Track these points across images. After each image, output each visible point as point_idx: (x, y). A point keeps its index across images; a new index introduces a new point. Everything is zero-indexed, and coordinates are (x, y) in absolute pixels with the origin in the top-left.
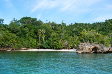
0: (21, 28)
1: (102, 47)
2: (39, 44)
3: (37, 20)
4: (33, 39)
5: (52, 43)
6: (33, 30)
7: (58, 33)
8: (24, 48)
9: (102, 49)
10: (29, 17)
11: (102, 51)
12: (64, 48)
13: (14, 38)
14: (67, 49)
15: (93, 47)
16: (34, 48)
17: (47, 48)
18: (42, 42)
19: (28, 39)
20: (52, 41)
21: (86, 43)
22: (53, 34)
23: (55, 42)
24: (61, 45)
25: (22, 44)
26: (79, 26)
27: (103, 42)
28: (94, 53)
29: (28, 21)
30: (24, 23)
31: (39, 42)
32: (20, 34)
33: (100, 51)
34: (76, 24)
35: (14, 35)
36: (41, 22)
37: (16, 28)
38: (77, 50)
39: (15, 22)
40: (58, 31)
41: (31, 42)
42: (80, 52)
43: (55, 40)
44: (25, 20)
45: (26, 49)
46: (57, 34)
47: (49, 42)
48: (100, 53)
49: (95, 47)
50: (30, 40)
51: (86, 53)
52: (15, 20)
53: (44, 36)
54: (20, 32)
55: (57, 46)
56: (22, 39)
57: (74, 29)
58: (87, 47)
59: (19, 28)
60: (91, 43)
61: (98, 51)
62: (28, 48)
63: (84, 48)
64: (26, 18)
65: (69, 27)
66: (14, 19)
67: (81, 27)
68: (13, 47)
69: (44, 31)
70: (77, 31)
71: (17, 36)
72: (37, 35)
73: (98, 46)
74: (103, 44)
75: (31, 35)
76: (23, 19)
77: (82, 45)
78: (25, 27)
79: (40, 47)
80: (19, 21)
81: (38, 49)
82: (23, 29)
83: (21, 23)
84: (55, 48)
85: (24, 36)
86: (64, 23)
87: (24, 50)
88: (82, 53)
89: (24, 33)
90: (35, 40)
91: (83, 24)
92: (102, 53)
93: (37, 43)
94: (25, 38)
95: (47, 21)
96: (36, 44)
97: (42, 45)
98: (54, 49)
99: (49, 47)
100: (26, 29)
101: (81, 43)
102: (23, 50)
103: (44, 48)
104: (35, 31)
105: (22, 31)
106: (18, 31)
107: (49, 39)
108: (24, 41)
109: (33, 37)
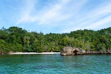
0: (9, 35)
1: (81, 50)
2: (24, 48)
3: (23, 29)
4: (19, 44)
5: (35, 48)
6: (20, 37)
7: (38, 39)
8: (11, 52)
9: (80, 52)
10: (16, 27)
11: (80, 53)
12: (44, 51)
13: (3, 43)
14: (47, 52)
15: (74, 50)
16: (20, 52)
17: (31, 52)
18: (27, 47)
19: (15, 44)
20: (35, 46)
21: (69, 47)
22: (36, 40)
23: (38, 47)
24: (43, 49)
25: (10, 48)
26: (53, 36)
27: (81, 46)
28: (74, 55)
29: (15, 30)
30: (11, 31)
31: (24, 47)
32: (8, 40)
33: (79, 53)
34: (51, 33)
35: (3, 41)
36: (26, 31)
37: (5, 35)
38: (61, 53)
39: (4, 30)
40: (39, 39)
41: (17, 47)
42: (65, 54)
43: (38, 45)
44: (13, 29)
45: (13, 52)
46: (38, 41)
47: (33, 47)
48: (79, 54)
49: (76, 50)
50: (17, 45)
51: (70, 55)
52: (4, 29)
53: (29, 42)
54: (9, 38)
55: (40, 49)
56: (10, 44)
57: (50, 37)
58: (70, 50)
59: (7, 35)
60: (72, 47)
61: (78, 53)
62: (15, 52)
63: (68, 51)
64: (14, 27)
65: (45, 36)
66: (3, 27)
67: (54, 36)
68: (2, 51)
69: (29, 38)
70: (52, 39)
71: (6, 41)
72: (23, 41)
73: (77, 49)
74: (81, 48)
75: (18, 41)
76: (11, 28)
77: (66, 49)
78: (12, 34)
79: (25, 50)
80: (7, 30)
81: (23, 52)
82: (11, 36)
83: (9, 31)
84: (38, 51)
85: (12, 42)
86: (42, 33)
87: (12, 53)
88: (66, 55)
89: (12, 39)
90: (21, 45)
91: (55, 34)
92: (80, 55)
93: (23, 48)
94: (12, 43)
95: (29, 31)
96: (21, 49)
97: (27, 49)
98: (36, 52)
99: (33, 51)
100: (14, 36)
101: (65, 47)
102: (10, 53)
103: (29, 52)
104: (21, 38)
105: (10, 38)
106: (6, 38)
107: (33, 44)
108: (12, 46)
109: (19, 42)
